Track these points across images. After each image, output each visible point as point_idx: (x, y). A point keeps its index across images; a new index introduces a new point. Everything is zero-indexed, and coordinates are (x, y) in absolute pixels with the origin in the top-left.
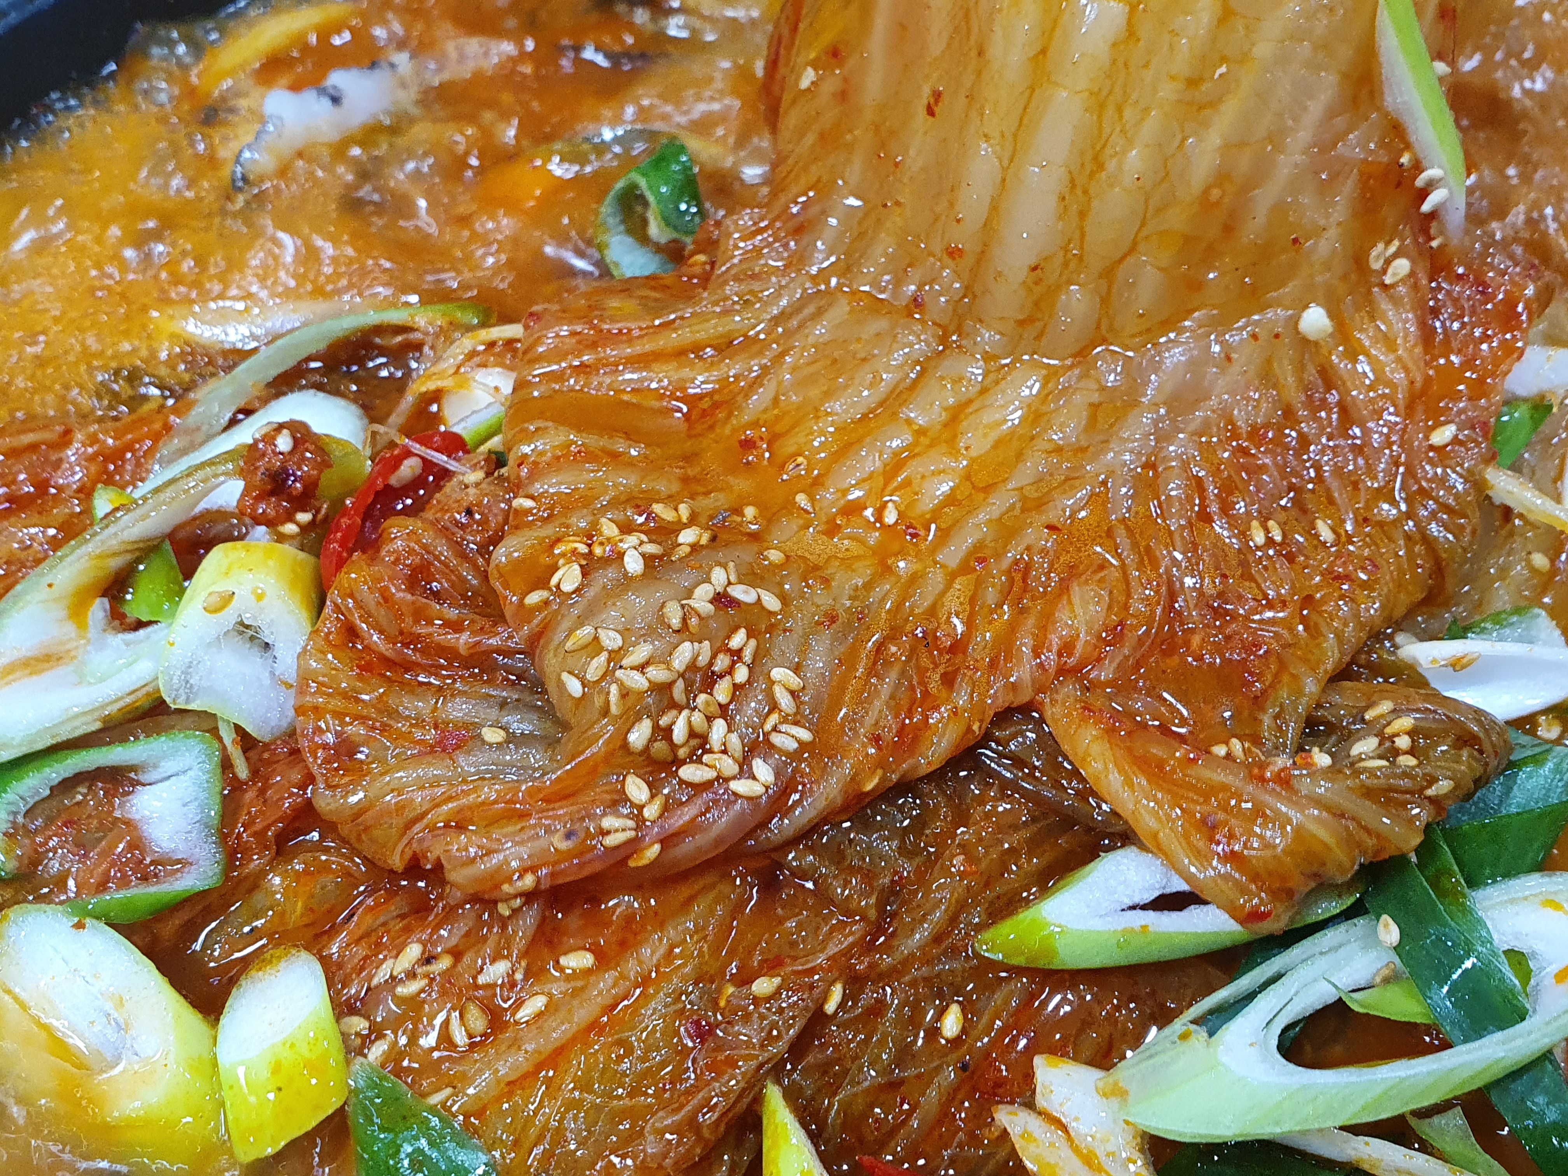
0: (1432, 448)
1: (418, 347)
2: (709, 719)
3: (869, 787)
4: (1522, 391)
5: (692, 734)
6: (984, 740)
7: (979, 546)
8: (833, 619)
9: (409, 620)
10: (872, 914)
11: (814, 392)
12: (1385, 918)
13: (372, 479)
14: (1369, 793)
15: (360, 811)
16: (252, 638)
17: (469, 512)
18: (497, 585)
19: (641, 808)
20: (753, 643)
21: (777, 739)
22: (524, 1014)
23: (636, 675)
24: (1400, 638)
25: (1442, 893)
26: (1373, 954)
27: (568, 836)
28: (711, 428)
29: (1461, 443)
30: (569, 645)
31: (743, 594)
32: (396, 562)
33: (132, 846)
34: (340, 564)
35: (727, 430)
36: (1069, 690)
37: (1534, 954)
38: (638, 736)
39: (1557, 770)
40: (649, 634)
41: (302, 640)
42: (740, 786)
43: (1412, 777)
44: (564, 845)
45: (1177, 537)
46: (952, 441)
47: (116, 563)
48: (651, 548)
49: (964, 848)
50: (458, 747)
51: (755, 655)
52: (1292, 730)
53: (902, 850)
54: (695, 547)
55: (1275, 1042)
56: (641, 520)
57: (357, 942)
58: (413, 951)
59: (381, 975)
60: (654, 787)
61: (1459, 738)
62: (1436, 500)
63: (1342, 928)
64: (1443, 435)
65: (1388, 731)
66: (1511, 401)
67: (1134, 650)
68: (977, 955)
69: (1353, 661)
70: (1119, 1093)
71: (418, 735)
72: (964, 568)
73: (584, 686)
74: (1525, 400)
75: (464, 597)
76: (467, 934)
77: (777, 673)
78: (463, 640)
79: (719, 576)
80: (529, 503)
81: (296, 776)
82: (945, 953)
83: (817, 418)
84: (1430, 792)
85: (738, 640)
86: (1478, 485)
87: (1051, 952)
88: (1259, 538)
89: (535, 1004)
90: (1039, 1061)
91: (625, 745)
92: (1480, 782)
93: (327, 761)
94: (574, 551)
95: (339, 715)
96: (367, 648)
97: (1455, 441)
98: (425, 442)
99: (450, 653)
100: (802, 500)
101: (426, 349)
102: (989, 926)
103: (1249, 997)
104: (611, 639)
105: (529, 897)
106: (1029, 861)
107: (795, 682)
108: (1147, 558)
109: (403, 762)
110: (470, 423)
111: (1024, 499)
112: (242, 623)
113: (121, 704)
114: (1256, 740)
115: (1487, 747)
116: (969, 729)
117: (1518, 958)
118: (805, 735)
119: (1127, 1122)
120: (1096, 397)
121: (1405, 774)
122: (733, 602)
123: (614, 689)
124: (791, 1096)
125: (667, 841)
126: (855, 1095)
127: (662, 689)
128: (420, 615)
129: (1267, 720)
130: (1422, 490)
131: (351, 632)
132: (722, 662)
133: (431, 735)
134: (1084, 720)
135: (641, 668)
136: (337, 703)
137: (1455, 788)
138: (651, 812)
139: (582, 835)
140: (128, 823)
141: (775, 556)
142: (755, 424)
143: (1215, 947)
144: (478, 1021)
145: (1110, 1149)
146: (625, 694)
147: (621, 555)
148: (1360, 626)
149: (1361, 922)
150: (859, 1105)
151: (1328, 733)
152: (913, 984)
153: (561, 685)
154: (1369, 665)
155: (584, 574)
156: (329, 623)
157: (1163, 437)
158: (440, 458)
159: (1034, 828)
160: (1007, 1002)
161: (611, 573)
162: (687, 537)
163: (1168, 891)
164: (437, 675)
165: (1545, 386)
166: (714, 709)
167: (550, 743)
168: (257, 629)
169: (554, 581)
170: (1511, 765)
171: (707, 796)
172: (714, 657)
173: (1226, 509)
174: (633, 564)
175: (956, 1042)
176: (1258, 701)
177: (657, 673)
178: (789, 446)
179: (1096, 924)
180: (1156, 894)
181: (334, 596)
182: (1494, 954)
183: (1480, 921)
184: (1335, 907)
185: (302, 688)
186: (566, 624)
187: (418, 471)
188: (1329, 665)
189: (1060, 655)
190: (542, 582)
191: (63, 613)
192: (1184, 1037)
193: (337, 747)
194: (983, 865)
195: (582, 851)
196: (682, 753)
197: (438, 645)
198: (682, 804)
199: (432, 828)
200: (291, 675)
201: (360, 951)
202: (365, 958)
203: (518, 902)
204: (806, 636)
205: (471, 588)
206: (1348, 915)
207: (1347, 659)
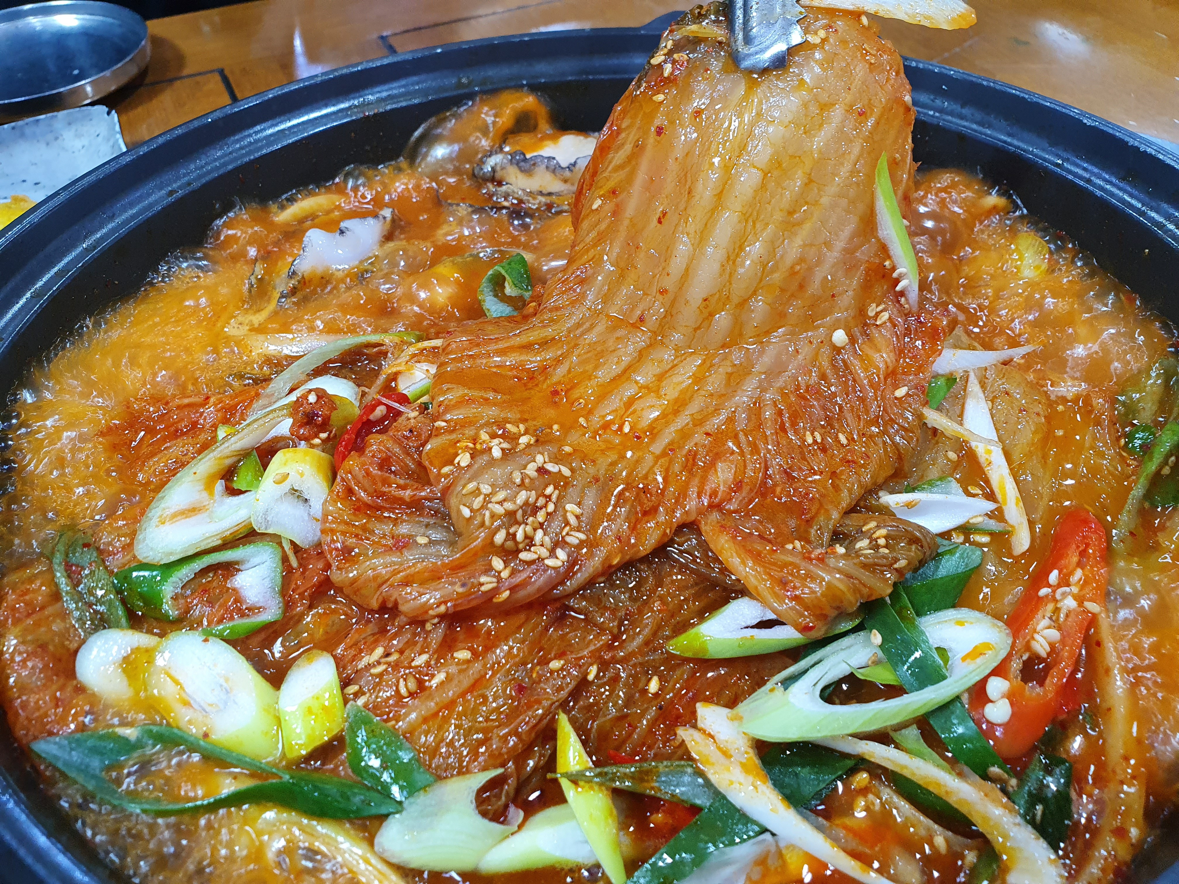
0: (896, 398)
1: (385, 354)
2: (535, 530)
3: (615, 562)
4: (941, 372)
5: (526, 537)
6: (671, 542)
7: (671, 443)
8: (597, 480)
9: (380, 484)
10: (615, 631)
11: (589, 367)
12: (875, 631)
13: (361, 416)
14: (865, 566)
15: (355, 580)
16: (298, 497)
17: (411, 431)
18: (426, 463)
19: (499, 573)
20: (557, 492)
21: (568, 539)
22: (434, 683)
23: (497, 506)
24: (881, 494)
25: (903, 618)
26: (868, 650)
27: (463, 585)
28: (537, 385)
29: (910, 396)
30: (464, 492)
31: (552, 467)
32: (373, 456)
33: (236, 601)
34: (344, 458)
35: (545, 386)
36: (715, 516)
37: (951, 650)
38: (500, 538)
39: (961, 557)
40: (505, 487)
41: (324, 497)
42: (550, 562)
43: (887, 558)
44: (460, 590)
45: (769, 439)
46: (657, 392)
47: (229, 462)
48: (505, 445)
49: (661, 598)
50: (404, 547)
51: (559, 498)
52: (826, 537)
53: (631, 598)
54: (528, 445)
55: (818, 693)
56: (500, 432)
57: (351, 647)
58: (379, 651)
59: (361, 665)
60: (506, 563)
61: (910, 540)
62: (898, 424)
63: (853, 636)
64: (901, 392)
65: (875, 536)
66: (936, 376)
67: (748, 493)
68: (667, 652)
69: (857, 505)
70: (739, 718)
71: (384, 542)
72: (664, 454)
73: (471, 511)
74: (942, 376)
75: (407, 474)
76: (407, 642)
77: (569, 507)
78: (407, 494)
79: (540, 459)
80: (444, 424)
81: (320, 565)
82: (650, 650)
83: (590, 379)
84: (896, 566)
85: (549, 490)
86: (920, 417)
87: (705, 650)
88: (810, 440)
89: (441, 677)
90: (698, 705)
91: (492, 543)
92: (922, 563)
93: (337, 556)
94: (467, 447)
95: (343, 533)
96: (358, 500)
97: (908, 395)
98: (388, 397)
99: (400, 501)
100: (582, 420)
101: (389, 355)
102: (673, 637)
103: (805, 671)
104: (486, 489)
105: (442, 617)
106: (694, 603)
107: (578, 511)
108: (755, 450)
109: (375, 555)
110: (411, 389)
111: (693, 420)
112: (293, 489)
113: (232, 531)
114: (808, 541)
115: (925, 544)
116: (665, 534)
117: (941, 650)
118: (582, 536)
119: (744, 733)
120: (729, 370)
121: (884, 557)
122: (547, 472)
123: (487, 514)
124: (573, 721)
125: (513, 589)
126: (605, 722)
127: (511, 514)
128: (386, 482)
129: (813, 532)
130: (891, 419)
131: (350, 491)
132: (541, 501)
133: (390, 542)
134: (722, 532)
135: (501, 503)
136: (343, 527)
137: (909, 564)
138: (505, 574)
139: (470, 585)
140: (234, 590)
141: (567, 449)
142: (559, 383)
143: (787, 647)
144: (412, 685)
145: (736, 746)
146: (493, 516)
147: (490, 449)
148: (860, 486)
149: (862, 633)
150: (608, 726)
151: (844, 539)
152: (634, 666)
153: (459, 511)
154: (865, 507)
155: (472, 458)
156: (339, 487)
157: (764, 390)
158: (396, 405)
159: (697, 588)
160: (682, 675)
161: (486, 458)
162: (524, 440)
163: (765, 619)
164: (394, 513)
165: (953, 369)
166: (537, 525)
167: (452, 544)
168: (301, 492)
169: (456, 461)
170: (938, 554)
171: (534, 567)
172: (537, 499)
173: (794, 424)
174: (496, 453)
175: (656, 695)
176: (809, 522)
177: (509, 506)
178: (575, 394)
179: (728, 636)
180: (758, 620)
181: (341, 473)
182: (930, 649)
183: (923, 633)
184: (849, 625)
185: (325, 520)
186: (462, 482)
187: (385, 412)
188: (844, 504)
189: (711, 497)
190: (451, 462)
191: (202, 487)
192: (772, 690)
193: (342, 550)
194: (671, 606)
195: (468, 594)
196: (521, 546)
197: (394, 497)
198: (520, 571)
199: (391, 586)
200: (319, 515)
201: (352, 652)
202: (355, 656)
203: (436, 620)
204: (584, 487)
205: (411, 470)
206: (855, 630)
207: (854, 503)
